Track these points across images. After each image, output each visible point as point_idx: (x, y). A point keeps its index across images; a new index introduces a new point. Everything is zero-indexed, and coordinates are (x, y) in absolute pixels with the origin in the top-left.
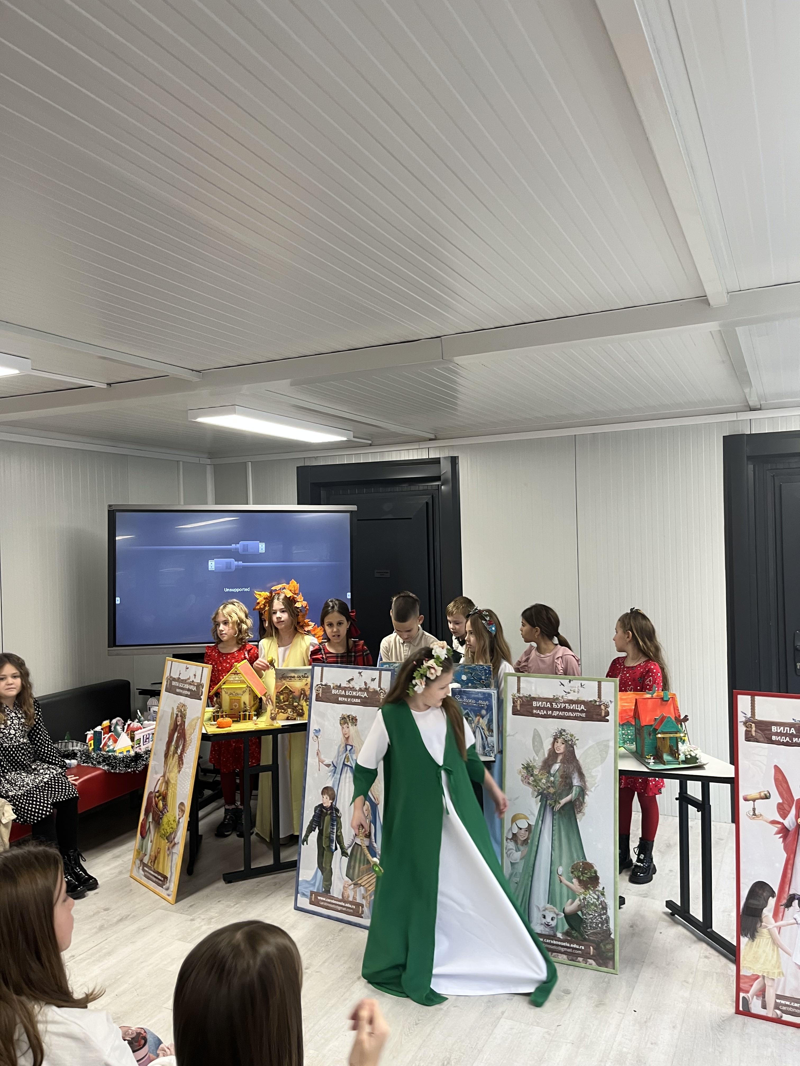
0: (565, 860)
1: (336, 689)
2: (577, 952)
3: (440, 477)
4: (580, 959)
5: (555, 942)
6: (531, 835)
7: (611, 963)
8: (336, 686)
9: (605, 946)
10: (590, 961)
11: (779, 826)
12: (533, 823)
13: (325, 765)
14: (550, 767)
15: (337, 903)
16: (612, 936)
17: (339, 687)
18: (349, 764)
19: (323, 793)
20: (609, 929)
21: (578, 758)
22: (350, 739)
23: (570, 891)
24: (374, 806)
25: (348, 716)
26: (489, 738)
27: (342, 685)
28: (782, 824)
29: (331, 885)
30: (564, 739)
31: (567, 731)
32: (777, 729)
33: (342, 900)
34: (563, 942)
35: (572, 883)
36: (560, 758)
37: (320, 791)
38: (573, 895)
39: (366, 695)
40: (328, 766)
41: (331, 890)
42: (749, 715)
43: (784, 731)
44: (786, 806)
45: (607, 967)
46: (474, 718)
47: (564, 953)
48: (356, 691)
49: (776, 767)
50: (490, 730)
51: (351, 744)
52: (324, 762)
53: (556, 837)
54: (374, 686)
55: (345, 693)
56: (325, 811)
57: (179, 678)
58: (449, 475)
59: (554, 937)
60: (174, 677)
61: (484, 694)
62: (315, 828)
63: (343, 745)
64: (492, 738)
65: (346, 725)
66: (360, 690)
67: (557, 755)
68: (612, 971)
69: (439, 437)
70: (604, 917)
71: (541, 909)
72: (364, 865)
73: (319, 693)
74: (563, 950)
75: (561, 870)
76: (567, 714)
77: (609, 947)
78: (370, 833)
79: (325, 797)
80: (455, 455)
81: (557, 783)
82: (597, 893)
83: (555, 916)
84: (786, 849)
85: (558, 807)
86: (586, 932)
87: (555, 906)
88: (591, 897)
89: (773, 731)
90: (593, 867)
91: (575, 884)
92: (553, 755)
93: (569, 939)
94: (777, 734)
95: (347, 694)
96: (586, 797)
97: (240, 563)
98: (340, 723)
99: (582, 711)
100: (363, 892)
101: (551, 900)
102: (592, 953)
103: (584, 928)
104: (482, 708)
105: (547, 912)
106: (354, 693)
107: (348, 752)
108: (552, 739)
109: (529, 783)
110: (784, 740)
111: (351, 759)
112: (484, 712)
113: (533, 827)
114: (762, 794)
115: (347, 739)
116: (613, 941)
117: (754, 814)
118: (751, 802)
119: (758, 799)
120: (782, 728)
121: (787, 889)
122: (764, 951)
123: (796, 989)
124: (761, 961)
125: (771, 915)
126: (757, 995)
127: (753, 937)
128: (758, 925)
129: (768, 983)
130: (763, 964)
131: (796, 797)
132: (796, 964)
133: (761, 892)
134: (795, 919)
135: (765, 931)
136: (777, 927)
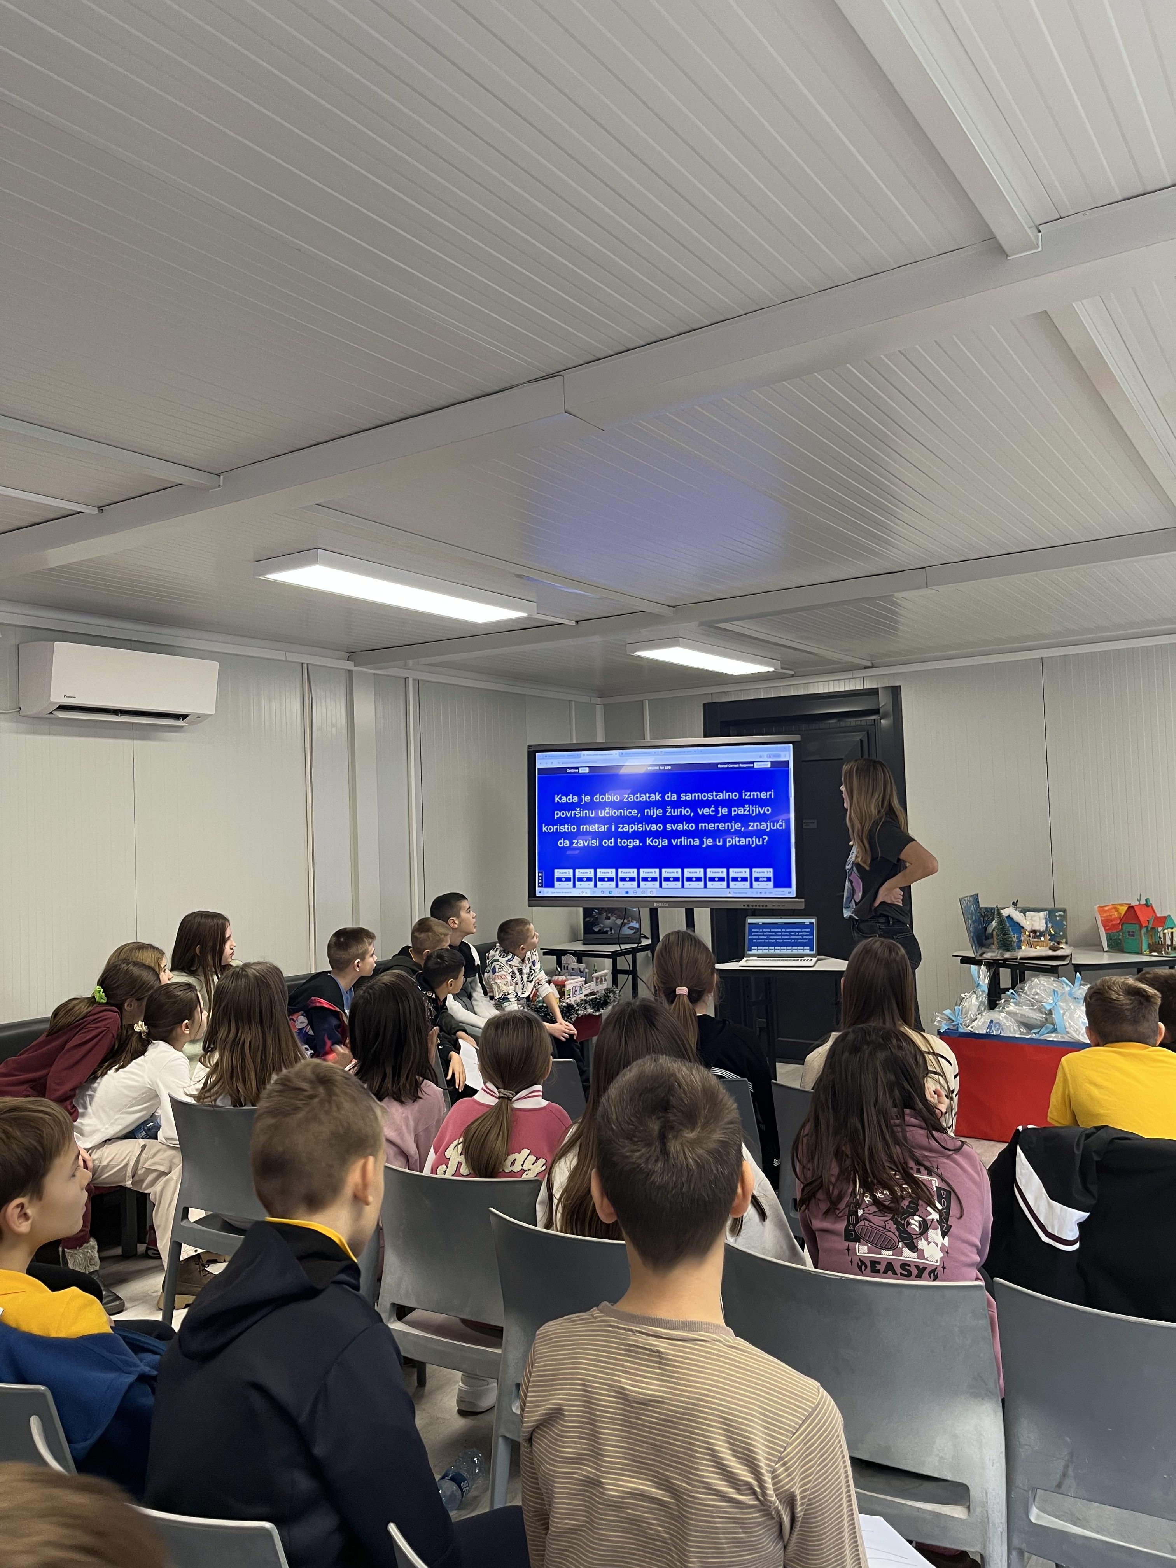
3: (879, 709)
58: (890, 708)
69: (876, 665)
80: (897, 684)
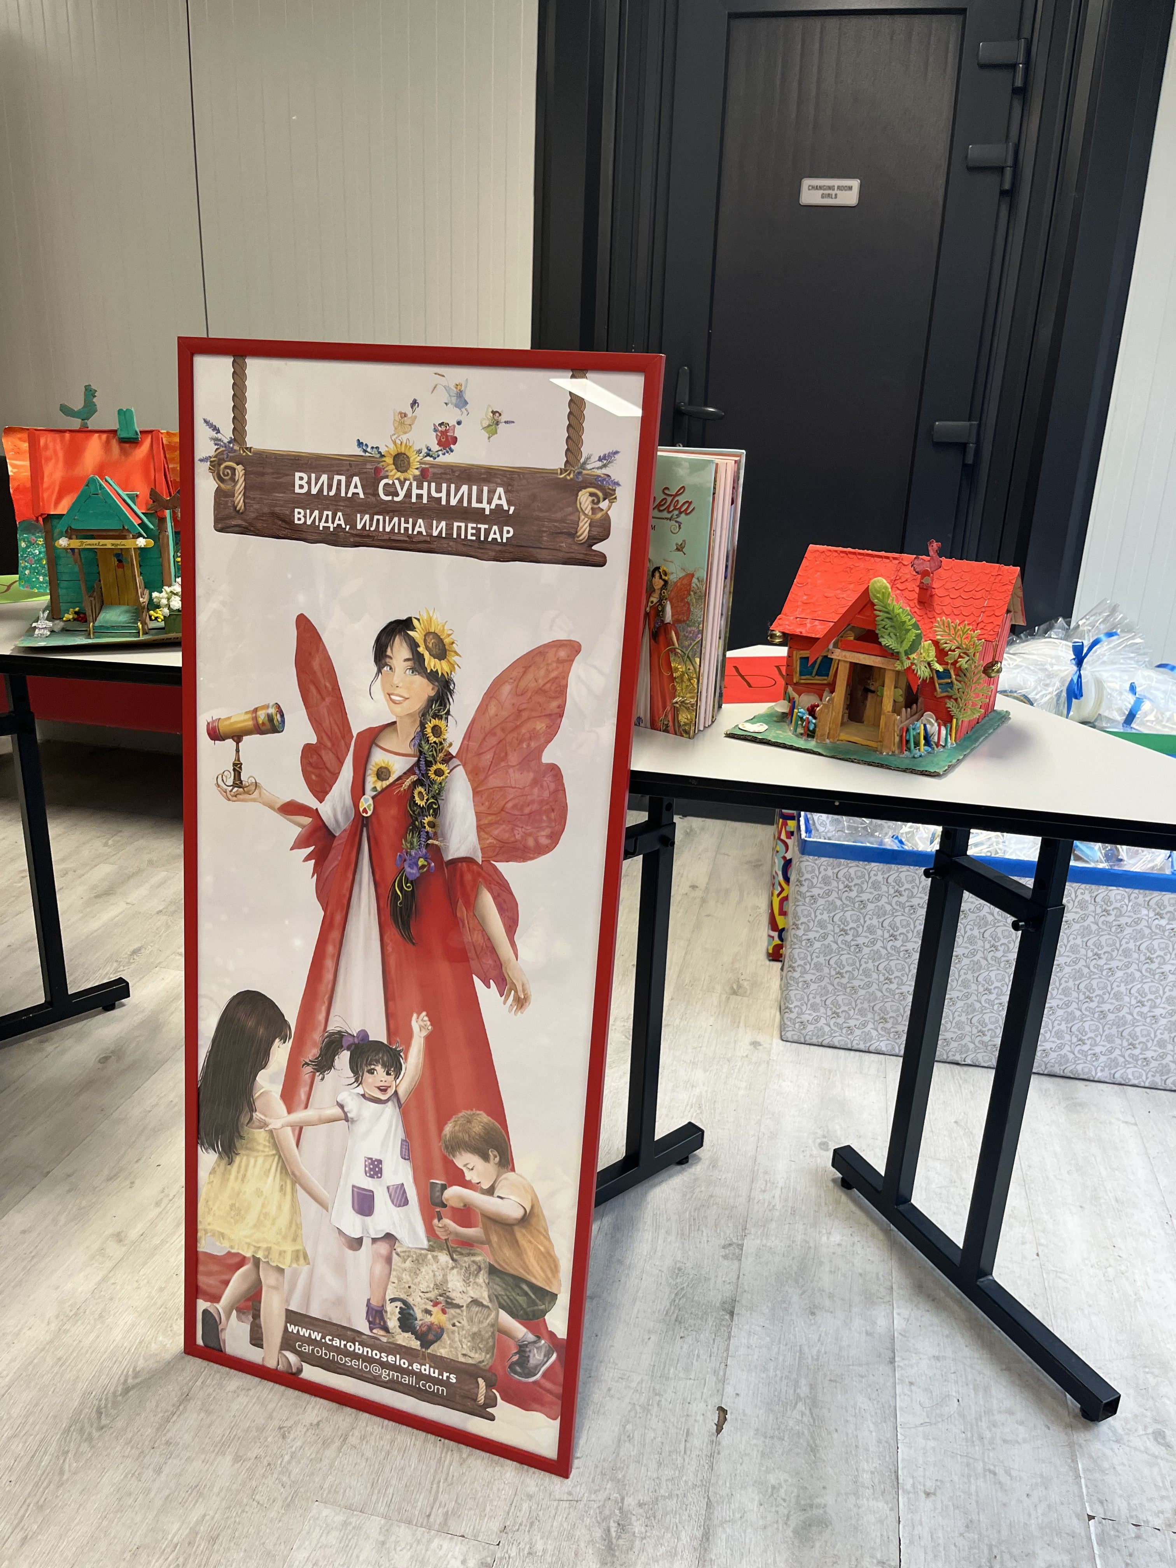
11: (306, 820)
28: (315, 814)
32: (309, 483)
42: (227, 433)
43: (330, 488)
44: (328, 758)
49: (302, 621)
84: (321, 894)
89: (297, 490)
94: (307, 501)
110: (330, 524)
114: (262, 716)
117: (238, 782)
118: (230, 743)
119: (249, 732)
120: (324, 478)
121: (321, 1017)
122: (259, 1193)
123: (339, 1302)
124: (252, 1217)
125: (276, 1089)
126: (240, 1311)
127: (229, 1152)
128: (244, 1119)
129: (268, 1279)
130: (258, 1225)
131: (357, 727)
132: (340, 1232)
133: (251, 1023)
134: (342, 1106)
135: (260, 1136)
136: (292, 1126)
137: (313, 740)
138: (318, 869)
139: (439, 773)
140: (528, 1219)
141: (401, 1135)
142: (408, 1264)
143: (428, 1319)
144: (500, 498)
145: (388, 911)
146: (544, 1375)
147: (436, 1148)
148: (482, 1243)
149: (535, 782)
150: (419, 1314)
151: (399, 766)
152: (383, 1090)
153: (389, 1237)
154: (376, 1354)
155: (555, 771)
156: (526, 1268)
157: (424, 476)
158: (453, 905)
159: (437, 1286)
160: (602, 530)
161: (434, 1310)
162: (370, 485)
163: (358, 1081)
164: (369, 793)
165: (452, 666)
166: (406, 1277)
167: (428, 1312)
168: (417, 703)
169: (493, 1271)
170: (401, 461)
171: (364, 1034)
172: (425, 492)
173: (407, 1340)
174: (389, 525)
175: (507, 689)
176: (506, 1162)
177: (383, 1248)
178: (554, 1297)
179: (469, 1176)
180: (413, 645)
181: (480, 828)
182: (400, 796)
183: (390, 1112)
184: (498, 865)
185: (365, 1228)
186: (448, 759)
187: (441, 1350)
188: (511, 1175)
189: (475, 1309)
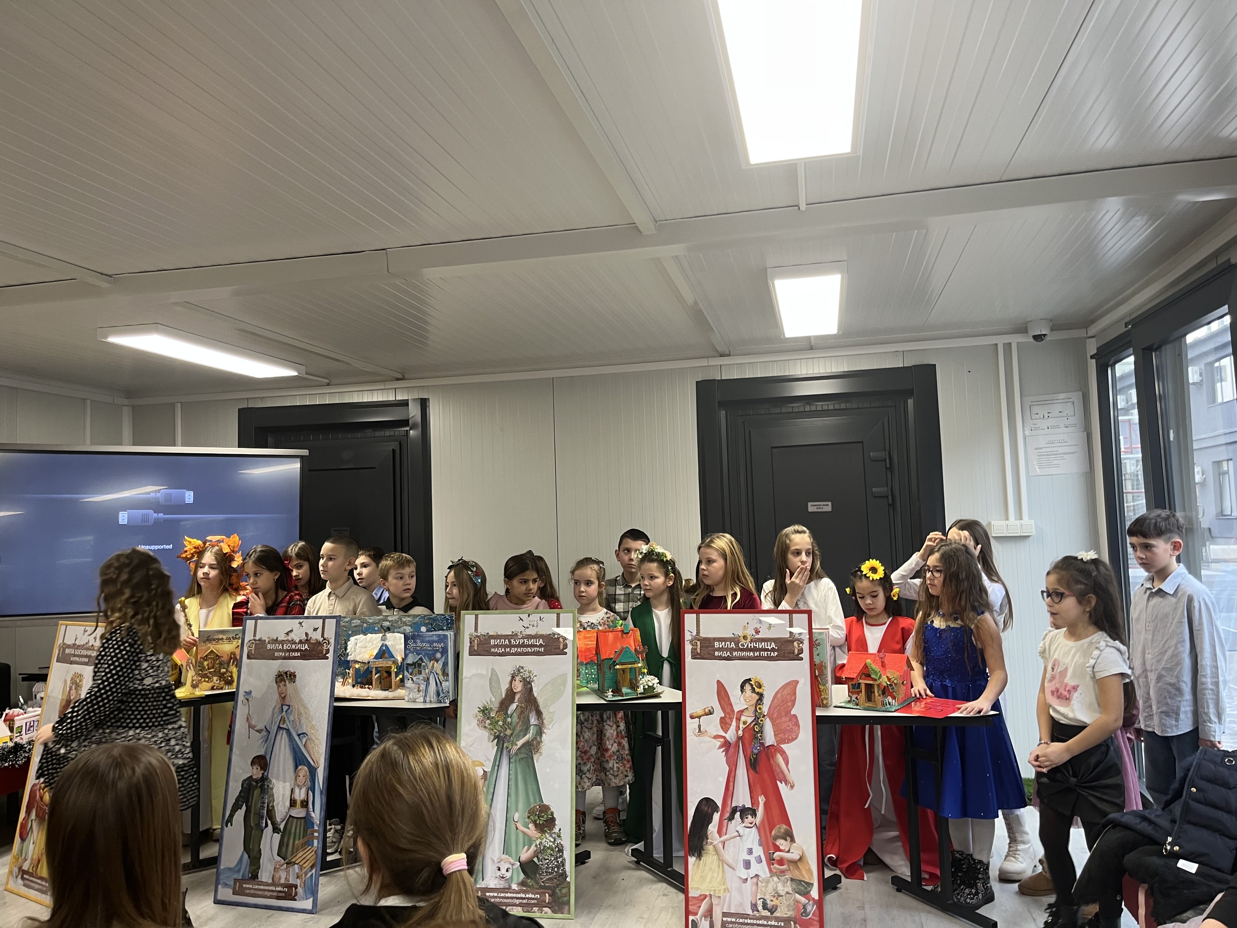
0: (521, 806)
1: (272, 643)
2: (533, 902)
3: (408, 421)
4: (535, 909)
5: (509, 895)
6: (487, 782)
7: (567, 907)
8: (272, 640)
9: (560, 890)
10: (546, 909)
11: (722, 740)
12: (488, 769)
13: (257, 731)
14: (507, 709)
15: (266, 888)
16: (568, 879)
17: (276, 641)
18: (284, 726)
19: (253, 763)
20: (565, 872)
21: (535, 695)
22: (288, 697)
23: (526, 837)
24: (313, 771)
25: (286, 673)
26: (444, 684)
27: (279, 639)
28: (724, 737)
29: (259, 868)
30: (522, 676)
31: (525, 668)
32: (719, 645)
33: (274, 884)
34: (519, 893)
35: (529, 828)
36: (517, 697)
37: (250, 762)
38: (529, 841)
39: (306, 647)
40: (259, 731)
41: (259, 875)
42: (695, 633)
43: (725, 646)
44: (728, 721)
45: (562, 913)
46: (428, 663)
47: (520, 905)
48: (295, 643)
49: (719, 682)
50: (445, 674)
51: (288, 703)
52: (255, 727)
53: (512, 783)
54: (316, 636)
55: (283, 647)
56: (255, 784)
57: (75, 644)
58: (418, 419)
59: (508, 889)
60: (68, 643)
61: (439, 635)
62: (242, 806)
63: (280, 705)
64: (447, 683)
65: (283, 683)
66: (301, 642)
67: (515, 694)
68: (568, 916)
69: (406, 378)
70: (560, 860)
71: (496, 862)
72: (299, 839)
73: (251, 650)
74: (518, 902)
75: (517, 816)
76: (525, 650)
77: (564, 891)
78: (307, 802)
79: (255, 767)
80: (426, 396)
81: (514, 724)
82: (553, 835)
83: (510, 866)
84: (728, 762)
85: (515, 748)
86: (542, 879)
87: (510, 856)
88: (547, 840)
89: (715, 647)
90: (550, 809)
91: (532, 830)
92: (510, 695)
93: (525, 888)
94: (719, 649)
95: (285, 647)
96: (544, 735)
97: (161, 515)
98: (276, 682)
99: (541, 646)
100: (297, 870)
101: (506, 850)
102: (547, 901)
103: (540, 874)
104: (437, 651)
105: (502, 863)
106: (294, 646)
107: (284, 713)
108: (510, 678)
109: (485, 727)
110: (726, 655)
111: (287, 722)
112: (438, 655)
113: (489, 774)
114: (707, 710)
115: (284, 698)
116: (569, 883)
117: (699, 731)
118: (697, 719)
119: (703, 715)
120: (723, 643)
121: (730, 803)
122: (711, 869)
123: (741, 905)
124: (708, 880)
125: (716, 829)
126: (705, 917)
127: (699, 856)
128: (704, 843)
129: (715, 901)
130: (710, 883)
131: (736, 709)
132: (740, 878)
133: (706, 809)
134: (738, 832)
135: (710, 848)
136: (722, 842)
137: (723, 715)
138: (726, 755)
139: (762, 721)
140: (800, 859)
141: (758, 838)
142: (764, 884)
143: (772, 903)
144: (773, 645)
145: (749, 765)
146: (813, 915)
147: (770, 840)
148: (787, 870)
149: (790, 720)
150: (768, 902)
151: (750, 720)
152: (751, 823)
153: (757, 876)
154: (755, 922)
155: (795, 716)
156: (803, 877)
157: (751, 641)
158: (769, 760)
159: (774, 890)
160: (801, 651)
161: (774, 899)
162: (737, 644)
163: (743, 822)
164: (741, 729)
165: (763, 690)
166: (763, 889)
167: (772, 901)
168: (754, 702)
169: (792, 880)
170: (745, 637)
171: (744, 806)
172: (752, 645)
173: (767, 913)
174: (744, 654)
175: (779, 695)
176: (793, 840)
177: (755, 880)
178: (812, 884)
179: (781, 847)
180: (752, 685)
181: (775, 735)
182: (750, 729)
183: (754, 829)
184: (782, 746)
185: (748, 874)
186: (764, 716)
187: (777, 914)
188: (794, 844)
189: (787, 895)
